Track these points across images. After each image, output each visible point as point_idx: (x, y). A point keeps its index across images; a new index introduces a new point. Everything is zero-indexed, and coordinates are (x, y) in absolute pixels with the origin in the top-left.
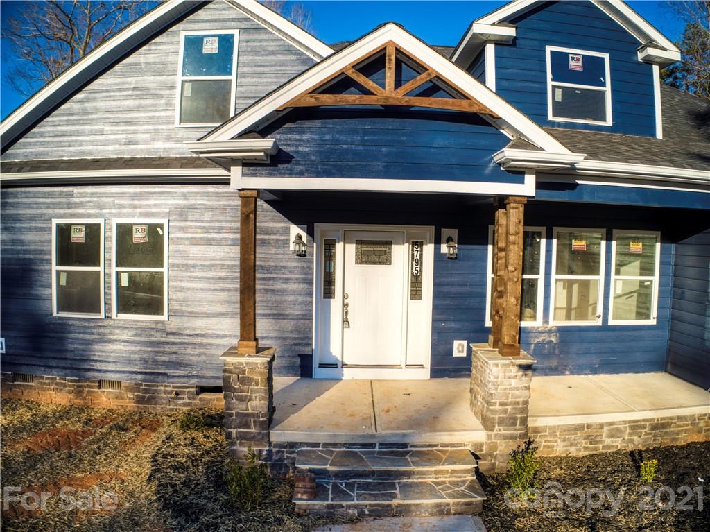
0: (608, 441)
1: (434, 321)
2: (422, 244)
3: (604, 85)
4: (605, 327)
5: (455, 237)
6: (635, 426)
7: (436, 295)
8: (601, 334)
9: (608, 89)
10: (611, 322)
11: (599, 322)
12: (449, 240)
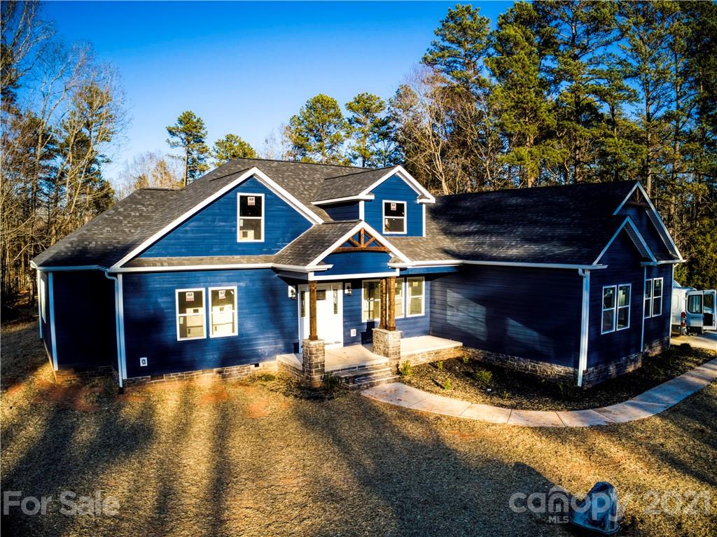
0: (421, 360)
1: (344, 322)
2: (337, 290)
3: (403, 216)
4: (406, 319)
5: (350, 286)
6: (429, 353)
7: (344, 311)
8: (404, 321)
9: (405, 218)
10: (408, 316)
11: (403, 317)
12: (348, 288)
